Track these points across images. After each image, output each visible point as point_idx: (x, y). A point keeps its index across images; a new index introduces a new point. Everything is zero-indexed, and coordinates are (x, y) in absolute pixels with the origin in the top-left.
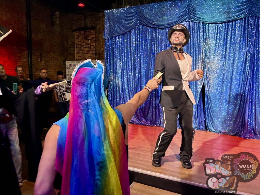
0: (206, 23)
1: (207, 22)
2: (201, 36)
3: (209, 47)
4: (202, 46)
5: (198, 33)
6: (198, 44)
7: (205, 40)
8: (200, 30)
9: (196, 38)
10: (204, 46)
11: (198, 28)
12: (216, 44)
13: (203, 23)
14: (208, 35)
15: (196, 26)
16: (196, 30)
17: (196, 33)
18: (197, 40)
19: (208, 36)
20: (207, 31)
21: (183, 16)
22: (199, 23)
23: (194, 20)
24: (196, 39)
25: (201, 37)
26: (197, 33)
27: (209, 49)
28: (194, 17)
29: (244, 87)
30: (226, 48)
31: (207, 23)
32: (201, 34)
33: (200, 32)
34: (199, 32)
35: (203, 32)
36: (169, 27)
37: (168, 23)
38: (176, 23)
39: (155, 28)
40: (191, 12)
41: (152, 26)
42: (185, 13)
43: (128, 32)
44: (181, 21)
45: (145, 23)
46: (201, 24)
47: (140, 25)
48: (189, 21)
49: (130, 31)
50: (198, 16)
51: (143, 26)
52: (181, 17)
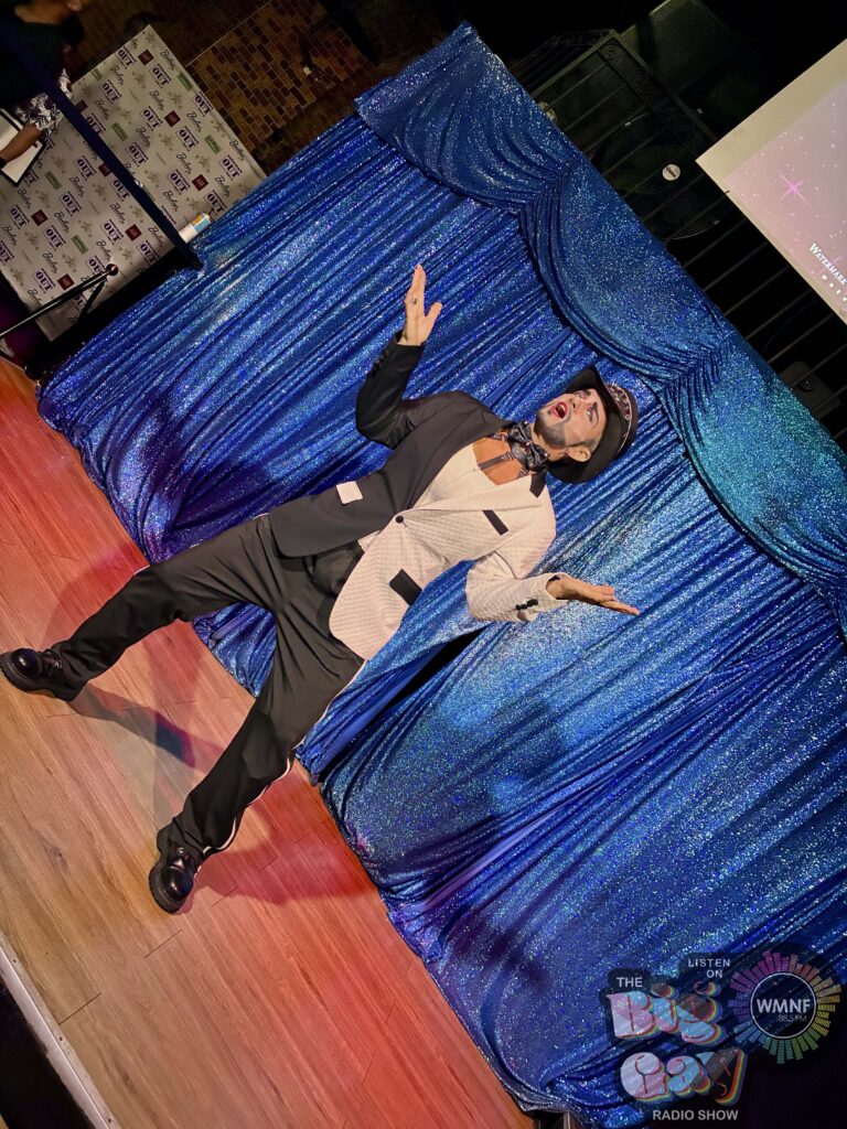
1: (699, 468)
2: (639, 482)
3: (619, 542)
7: (635, 511)
8: (655, 463)
11: (656, 452)
12: (647, 559)
15: (658, 439)
17: (637, 457)
20: (668, 493)
21: (660, 365)
22: (677, 440)
23: (675, 416)
24: (614, 475)
27: (612, 549)
29: (568, 775)
30: (658, 605)
31: (694, 468)
32: (646, 477)
33: (646, 470)
34: (644, 466)
35: (658, 480)
36: (586, 343)
37: (596, 327)
38: (620, 358)
39: (546, 288)
40: (695, 381)
41: (543, 270)
42: (677, 363)
43: (452, 189)
44: (639, 366)
45: (535, 236)
46: (681, 449)
47: (515, 217)
48: (659, 402)
49: (460, 196)
50: (698, 414)
51: (520, 231)
52: (653, 359)
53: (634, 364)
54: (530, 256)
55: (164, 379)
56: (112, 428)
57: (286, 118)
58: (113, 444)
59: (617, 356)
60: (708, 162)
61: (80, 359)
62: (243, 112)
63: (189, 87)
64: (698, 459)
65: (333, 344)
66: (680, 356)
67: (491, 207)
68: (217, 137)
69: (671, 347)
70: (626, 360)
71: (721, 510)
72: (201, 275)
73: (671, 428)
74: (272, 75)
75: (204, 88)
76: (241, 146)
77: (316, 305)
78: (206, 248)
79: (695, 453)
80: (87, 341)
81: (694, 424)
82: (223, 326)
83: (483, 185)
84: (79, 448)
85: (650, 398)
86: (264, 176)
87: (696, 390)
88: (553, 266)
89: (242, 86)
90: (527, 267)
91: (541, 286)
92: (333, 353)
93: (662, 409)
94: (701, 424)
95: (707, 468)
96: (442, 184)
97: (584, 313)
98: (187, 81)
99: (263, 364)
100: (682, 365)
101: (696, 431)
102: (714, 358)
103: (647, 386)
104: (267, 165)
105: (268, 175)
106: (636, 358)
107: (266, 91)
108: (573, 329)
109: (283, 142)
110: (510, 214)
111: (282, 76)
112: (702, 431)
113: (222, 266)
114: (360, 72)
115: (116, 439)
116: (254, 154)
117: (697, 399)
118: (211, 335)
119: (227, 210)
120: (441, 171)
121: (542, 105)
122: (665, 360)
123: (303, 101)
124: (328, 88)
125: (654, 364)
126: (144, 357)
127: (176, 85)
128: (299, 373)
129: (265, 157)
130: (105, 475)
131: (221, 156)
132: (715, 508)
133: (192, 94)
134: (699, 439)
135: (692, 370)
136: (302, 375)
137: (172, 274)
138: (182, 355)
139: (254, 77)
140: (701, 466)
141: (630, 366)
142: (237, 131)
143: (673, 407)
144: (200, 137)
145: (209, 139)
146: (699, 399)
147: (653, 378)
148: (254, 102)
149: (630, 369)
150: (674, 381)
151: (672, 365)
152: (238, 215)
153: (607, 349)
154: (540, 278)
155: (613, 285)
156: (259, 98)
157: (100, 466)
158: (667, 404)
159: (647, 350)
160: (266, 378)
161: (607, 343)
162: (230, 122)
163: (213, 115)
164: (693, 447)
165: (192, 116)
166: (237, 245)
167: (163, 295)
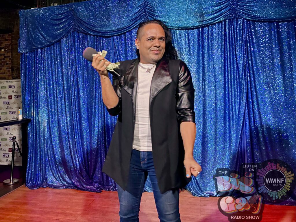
36: (119, 35)
37: (116, 30)
40: (149, 13)
53: (133, 26)
54: (87, 34)
57: (10, 64)
59: (127, 29)
64: (170, 26)
66: (139, 13)
67: (67, 35)
68: (2, 85)
69: (135, 14)
70: (130, 28)
83: (61, 34)
86: (20, 80)
87: (151, 15)
88: (93, 30)
90: (89, 37)
91: (96, 37)
95: (175, 26)
97: (111, 31)
100: (142, 14)
104: (18, 78)
108: (112, 36)
109: (15, 69)
114: (12, 37)
123: (9, 57)
124: (10, 48)
129: (15, 76)
132: (187, 30)
135: (145, 12)
142: (4, 79)
146: (154, 15)
151: (140, 16)
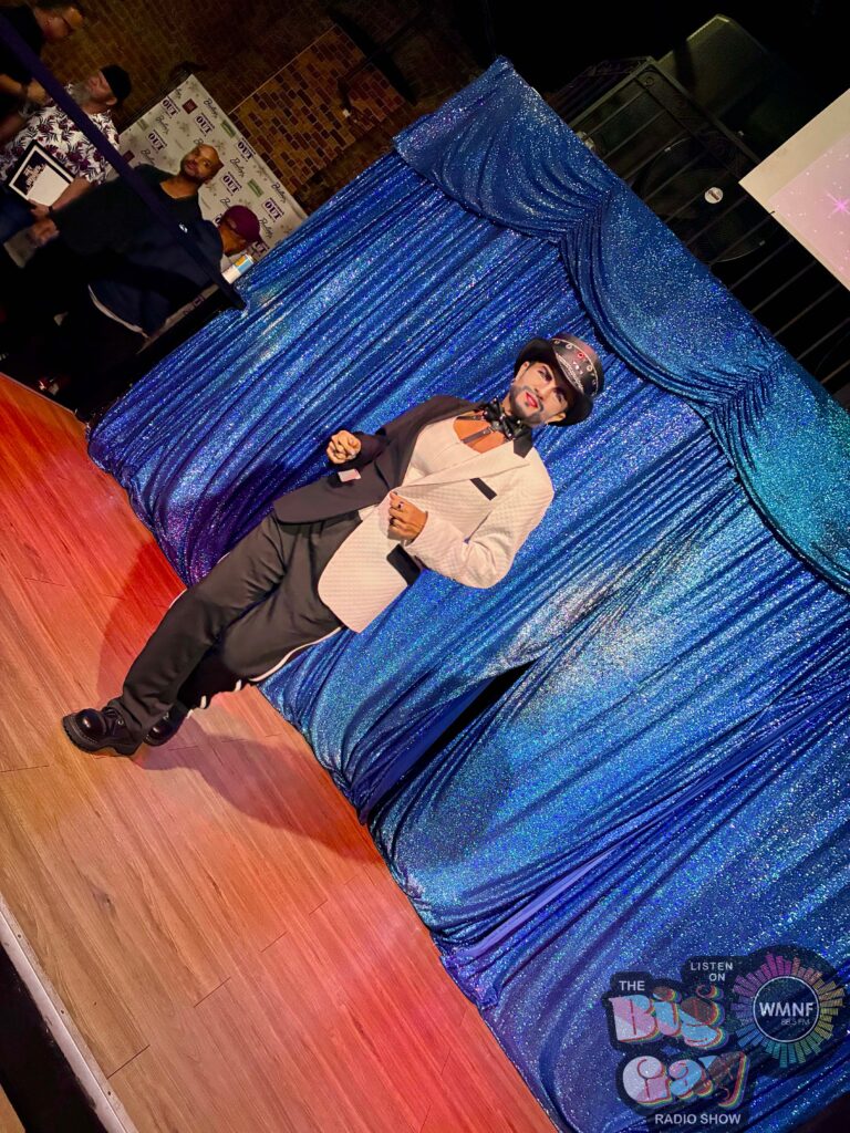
0: (745, 489)
1: (752, 493)
2: (690, 509)
3: (670, 571)
4: (656, 545)
5: (690, 491)
6: (652, 525)
7: (686, 539)
8: (706, 489)
9: (668, 499)
10: (662, 553)
11: (706, 478)
12: (701, 587)
13: (738, 480)
14: (710, 530)
15: (709, 465)
16: (695, 476)
17: (687, 483)
18: (665, 510)
19: (707, 539)
20: (720, 520)
21: (708, 389)
22: (729, 464)
23: (725, 440)
24: (664, 502)
25: (685, 513)
26: (686, 488)
27: (664, 578)
28: (736, 430)
29: (624, 812)
30: (713, 635)
31: (747, 493)
32: (697, 504)
33: (696, 497)
34: (694, 493)
35: (709, 506)
36: (631, 369)
37: (642, 353)
38: (666, 383)
39: (588, 316)
40: (745, 405)
41: (585, 297)
42: (726, 386)
43: (491, 220)
44: (686, 391)
45: (577, 263)
46: (732, 475)
47: (556, 245)
48: (709, 427)
49: (500, 227)
50: (750, 439)
51: (560, 260)
52: (700, 383)
53: (681, 389)
54: (572, 284)
55: (210, 417)
56: (159, 467)
57: (326, 160)
58: (160, 483)
59: (663, 381)
60: (752, 183)
61: (129, 400)
62: (284, 156)
63: (233, 134)
64: (750, 484)
65: (376, 379)
66: (728, 379)
67: (531, 236)
68: (260, 181)
69: (719, 371)
70: (671, 385)
71: (776, 535)
72: (244, 314)
73: (722, 452)
74: (312, 119)
75: (246, 134)
76: (282, 188)
77: (358, 340)
78: (249, 289)
79: (747, 478)
80: (134, 384)
81: (745, 448)
82: (266, 363)
83: (523, 216)
84: (127, 488)
85: (698, 423)
86: (306, 217)
87: (746, 413)
88: (595, 293)
89: (283, 131)
90: (570, 294)
91: (583, 313)
92: (375, 387)
93: (711, 434)
94: (752, 447)
95: (760, 494)
96: (481, 216)
97: (628, 339)
98: (229, 127)
99: (307, 400)
100: (731, 388)
101: (747, 454)
102: (764, 381)
103: (695, 411)
104: (308, 207)
105: (309, 214)
106: (682, 383)
107: (306, 135)
108: (617, 356)
109: (324, 183)
110: (550, 243)
111: (321, 118)
112: (754, 457)
113: (265, 305)
114: (398, 111)
115: (163, 478)
116: (295, 196)
117: (747, 423)
118: (255, 373)
119: (269, 251)
120: (480, 203)
121: (580, 135)
122: (713, 384)
123: (341, 142)
124: (367, 128)
125: (701, 388)
126: (190, 396)
127: (220, 134)
128: (342, 409)
129: (306, 198)
130: (152, 514)
131: (264, 199)
132: (770, 533)
133: (235, 141)
134: (751, 464)
135: (742, 393)
136: (346, 410)
137: (216, 315)
138: (227, 394)
139: (295, 121)
140: (753, 491)
141: (677, 391)
142: (278, 175)
143: (722, 432)
144: (243, 181)
145: (252, 183)
146: (749, 422)
147: (701, 403)
148: (295, 146)
149: (677, 394)
150: (723, 405)
151: (720, 388)
152: (281, 254)
153: (653, 375)
154: (582, 306)
155: (657, 310)
156: (300, 141)
157: (147, 505)
158: (716, 428)
159: (694, 374)
160: (310, 415)
161: (652, 368)
162: (272, 166)
163: (255, 160)
164: (744, 472)
165: (235, 163)
166: (279, 284)
167: (207, 335)
